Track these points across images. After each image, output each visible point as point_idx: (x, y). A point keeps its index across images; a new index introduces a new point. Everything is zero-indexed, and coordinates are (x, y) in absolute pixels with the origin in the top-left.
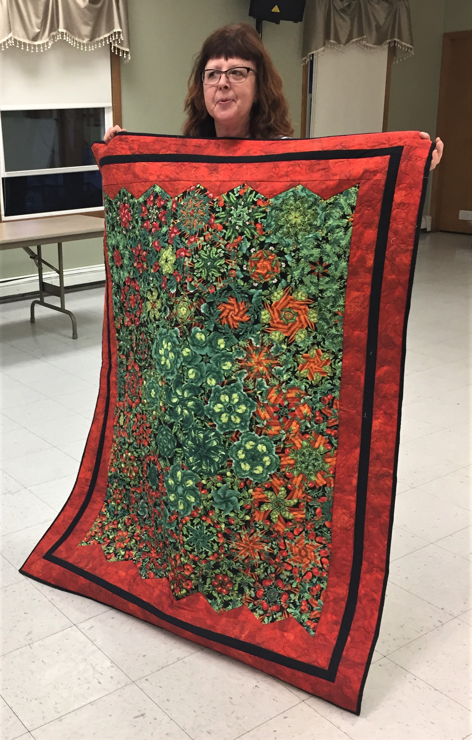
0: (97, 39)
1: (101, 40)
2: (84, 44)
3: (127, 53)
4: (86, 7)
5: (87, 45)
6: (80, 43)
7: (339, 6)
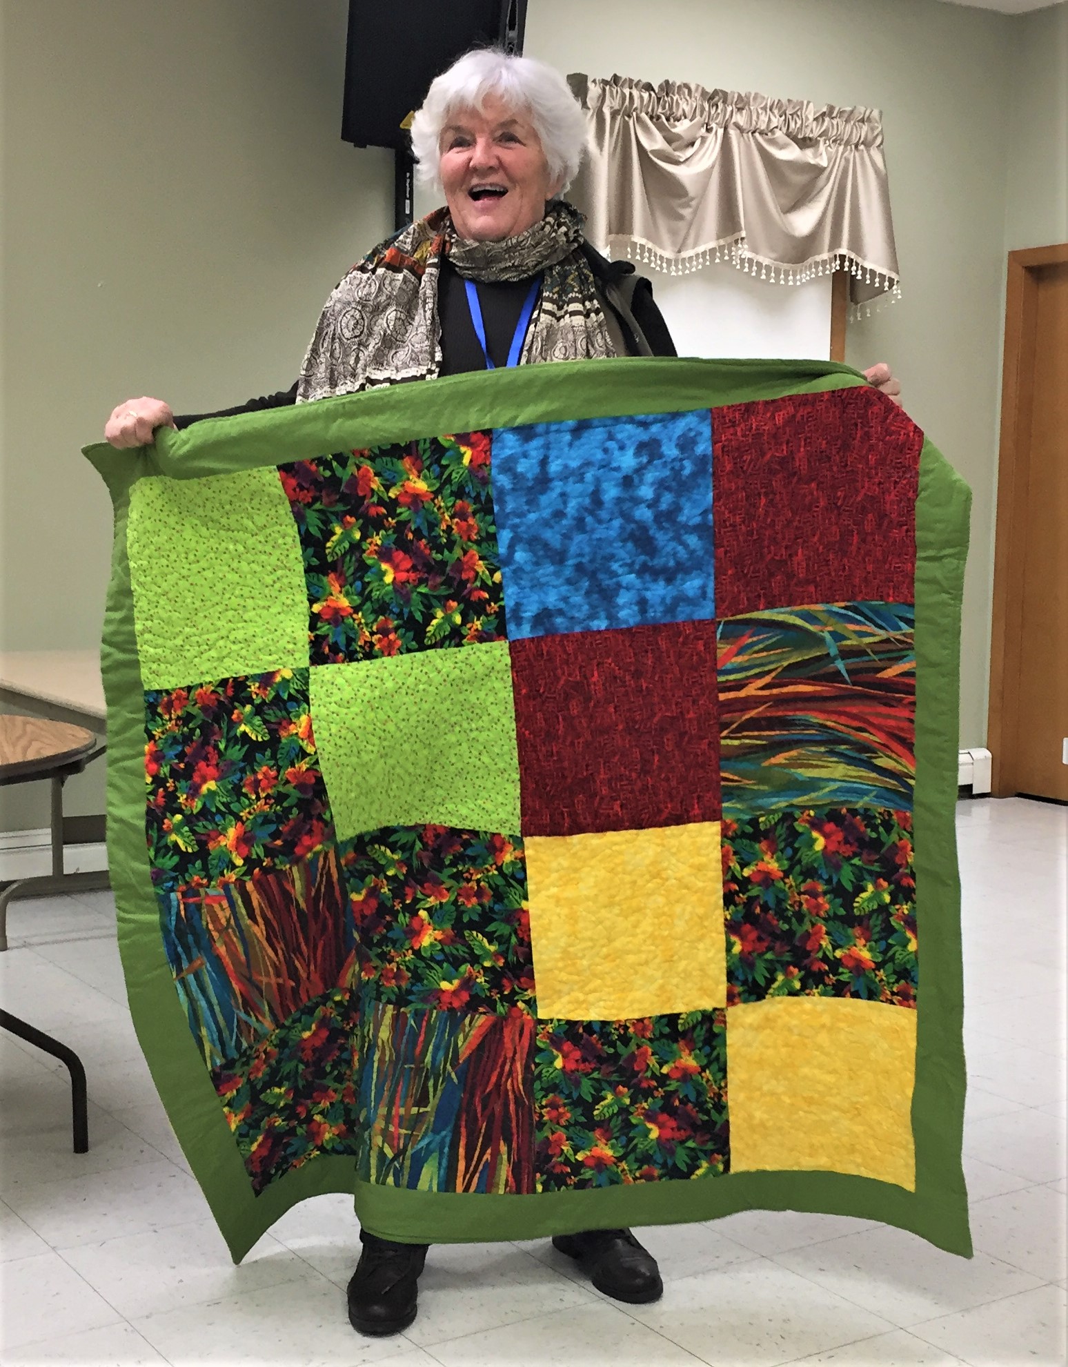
7: (654, 142)
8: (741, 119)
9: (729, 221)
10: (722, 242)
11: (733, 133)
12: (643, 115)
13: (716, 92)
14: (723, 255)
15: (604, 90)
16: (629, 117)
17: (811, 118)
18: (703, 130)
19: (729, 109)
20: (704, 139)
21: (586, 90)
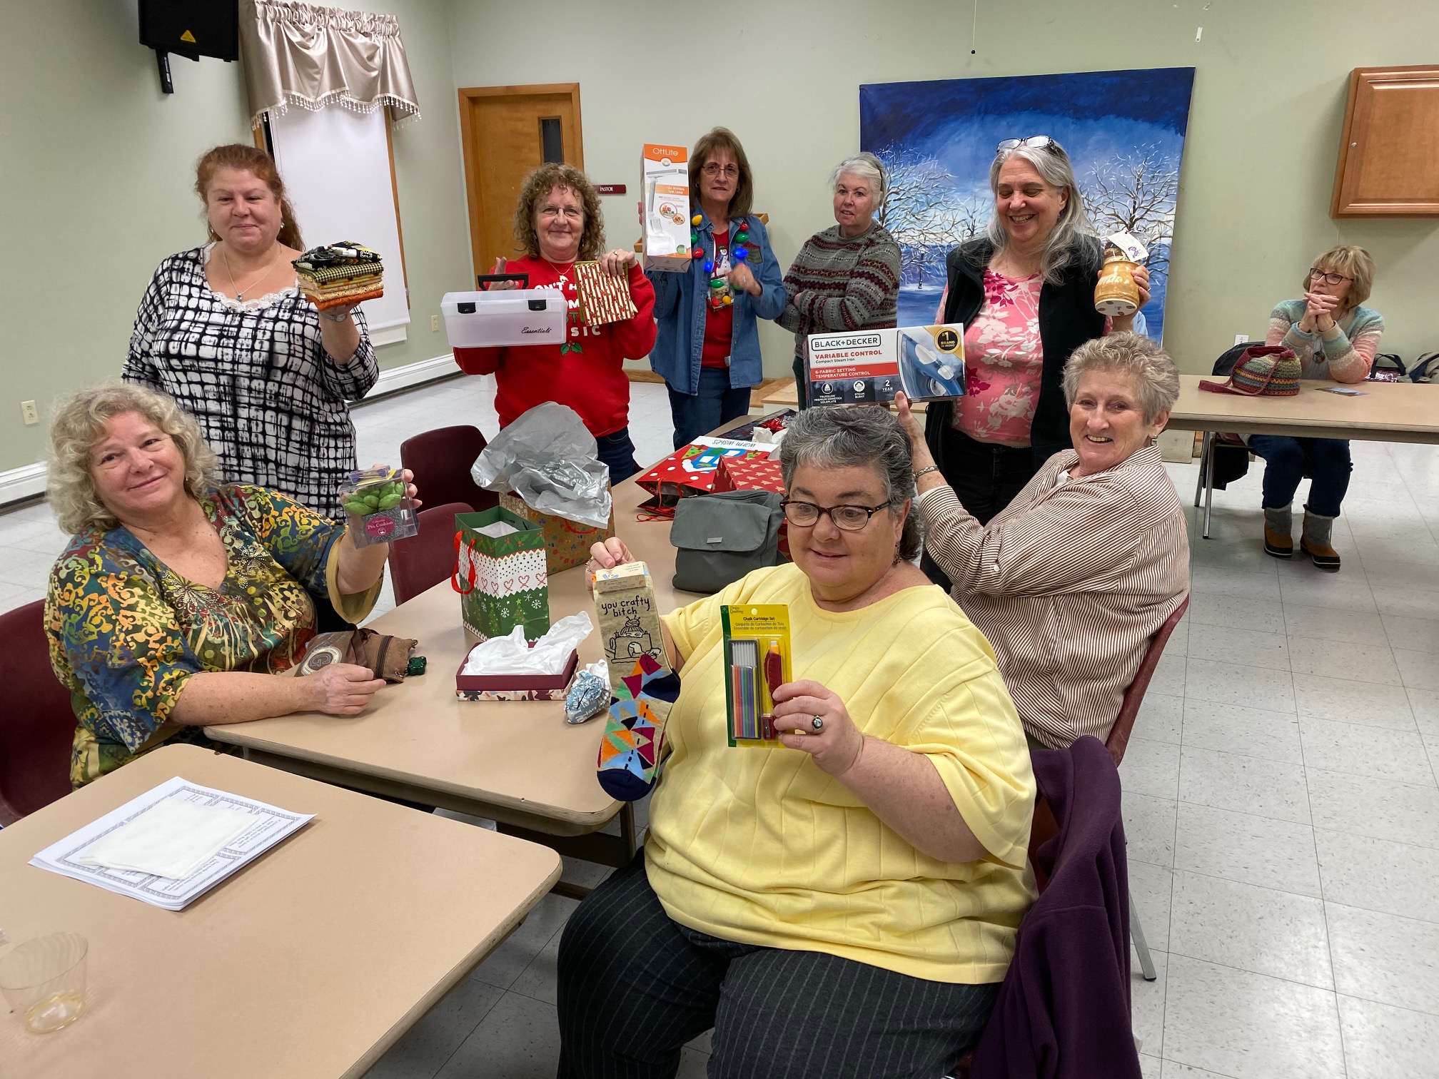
7: (296, 38)
8: (333, 22)
9: (337, 81)
10: (334, 92)
11: (331, 31)
12: (287, 22)
13: (320, 8)
14: (335, 100)
15: (265, 8)
16: (280, 23)
17: (366, 21)
18: (317, 31)
19: (327, 17)
20: (318, 35)
21: (255, 8)
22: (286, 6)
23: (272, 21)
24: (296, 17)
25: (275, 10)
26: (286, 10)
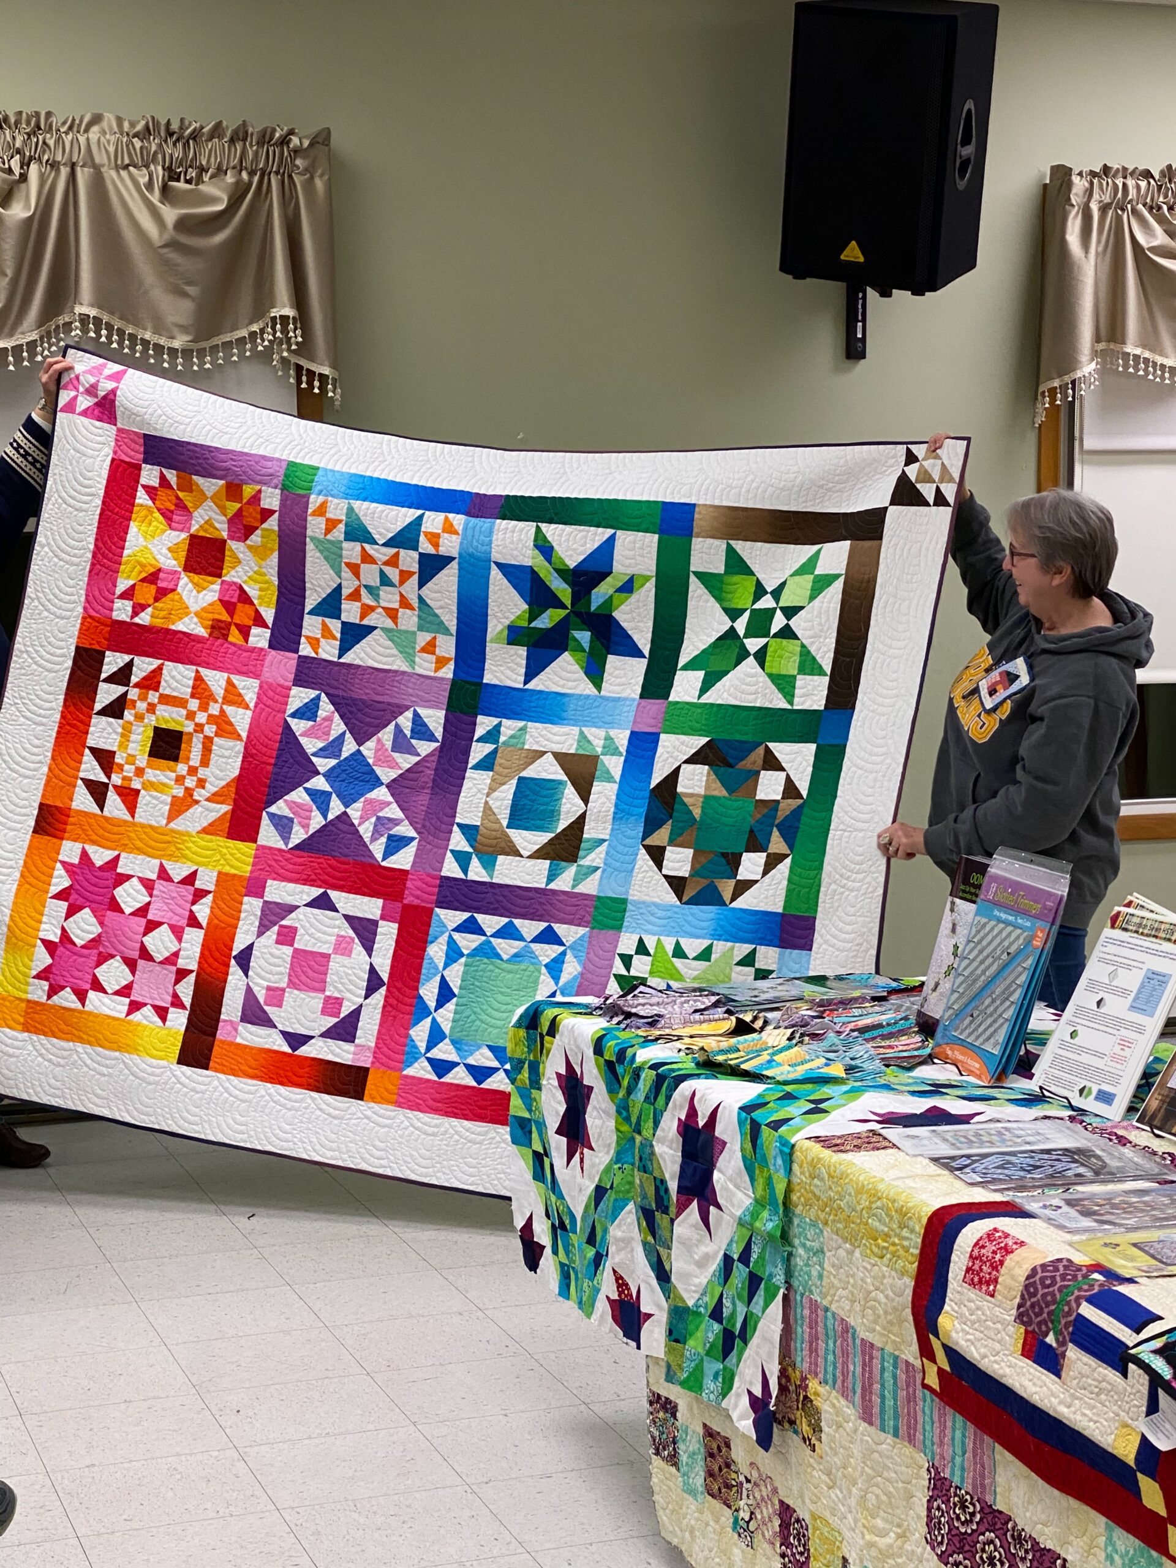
0: (227, 337)
1: (241, 341)
2: (173, 352)
3: (323, 378)
4: (172, 244)
5: (187, 353)
6: (159, 348)
7: (1154, 238)
12: (1140, 207)
15: (1092, 183)
16: (1123, 210)
21: (1069, 185)
22: (1147, 174)
23: (1104, 209)
24: (1166, 196)
25: (1114, 183)
26: (1143, 184)
